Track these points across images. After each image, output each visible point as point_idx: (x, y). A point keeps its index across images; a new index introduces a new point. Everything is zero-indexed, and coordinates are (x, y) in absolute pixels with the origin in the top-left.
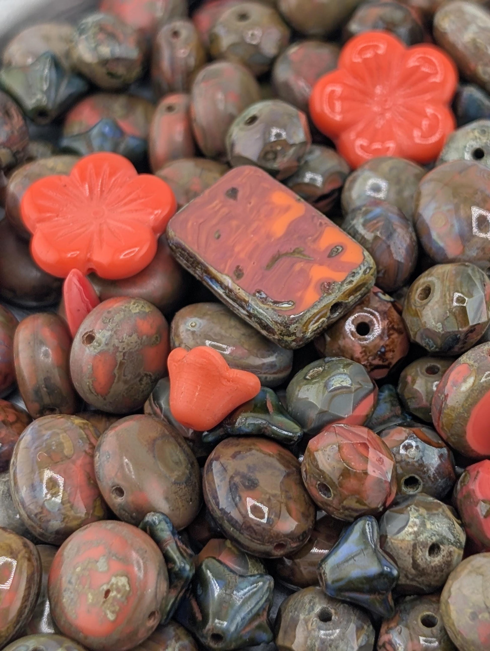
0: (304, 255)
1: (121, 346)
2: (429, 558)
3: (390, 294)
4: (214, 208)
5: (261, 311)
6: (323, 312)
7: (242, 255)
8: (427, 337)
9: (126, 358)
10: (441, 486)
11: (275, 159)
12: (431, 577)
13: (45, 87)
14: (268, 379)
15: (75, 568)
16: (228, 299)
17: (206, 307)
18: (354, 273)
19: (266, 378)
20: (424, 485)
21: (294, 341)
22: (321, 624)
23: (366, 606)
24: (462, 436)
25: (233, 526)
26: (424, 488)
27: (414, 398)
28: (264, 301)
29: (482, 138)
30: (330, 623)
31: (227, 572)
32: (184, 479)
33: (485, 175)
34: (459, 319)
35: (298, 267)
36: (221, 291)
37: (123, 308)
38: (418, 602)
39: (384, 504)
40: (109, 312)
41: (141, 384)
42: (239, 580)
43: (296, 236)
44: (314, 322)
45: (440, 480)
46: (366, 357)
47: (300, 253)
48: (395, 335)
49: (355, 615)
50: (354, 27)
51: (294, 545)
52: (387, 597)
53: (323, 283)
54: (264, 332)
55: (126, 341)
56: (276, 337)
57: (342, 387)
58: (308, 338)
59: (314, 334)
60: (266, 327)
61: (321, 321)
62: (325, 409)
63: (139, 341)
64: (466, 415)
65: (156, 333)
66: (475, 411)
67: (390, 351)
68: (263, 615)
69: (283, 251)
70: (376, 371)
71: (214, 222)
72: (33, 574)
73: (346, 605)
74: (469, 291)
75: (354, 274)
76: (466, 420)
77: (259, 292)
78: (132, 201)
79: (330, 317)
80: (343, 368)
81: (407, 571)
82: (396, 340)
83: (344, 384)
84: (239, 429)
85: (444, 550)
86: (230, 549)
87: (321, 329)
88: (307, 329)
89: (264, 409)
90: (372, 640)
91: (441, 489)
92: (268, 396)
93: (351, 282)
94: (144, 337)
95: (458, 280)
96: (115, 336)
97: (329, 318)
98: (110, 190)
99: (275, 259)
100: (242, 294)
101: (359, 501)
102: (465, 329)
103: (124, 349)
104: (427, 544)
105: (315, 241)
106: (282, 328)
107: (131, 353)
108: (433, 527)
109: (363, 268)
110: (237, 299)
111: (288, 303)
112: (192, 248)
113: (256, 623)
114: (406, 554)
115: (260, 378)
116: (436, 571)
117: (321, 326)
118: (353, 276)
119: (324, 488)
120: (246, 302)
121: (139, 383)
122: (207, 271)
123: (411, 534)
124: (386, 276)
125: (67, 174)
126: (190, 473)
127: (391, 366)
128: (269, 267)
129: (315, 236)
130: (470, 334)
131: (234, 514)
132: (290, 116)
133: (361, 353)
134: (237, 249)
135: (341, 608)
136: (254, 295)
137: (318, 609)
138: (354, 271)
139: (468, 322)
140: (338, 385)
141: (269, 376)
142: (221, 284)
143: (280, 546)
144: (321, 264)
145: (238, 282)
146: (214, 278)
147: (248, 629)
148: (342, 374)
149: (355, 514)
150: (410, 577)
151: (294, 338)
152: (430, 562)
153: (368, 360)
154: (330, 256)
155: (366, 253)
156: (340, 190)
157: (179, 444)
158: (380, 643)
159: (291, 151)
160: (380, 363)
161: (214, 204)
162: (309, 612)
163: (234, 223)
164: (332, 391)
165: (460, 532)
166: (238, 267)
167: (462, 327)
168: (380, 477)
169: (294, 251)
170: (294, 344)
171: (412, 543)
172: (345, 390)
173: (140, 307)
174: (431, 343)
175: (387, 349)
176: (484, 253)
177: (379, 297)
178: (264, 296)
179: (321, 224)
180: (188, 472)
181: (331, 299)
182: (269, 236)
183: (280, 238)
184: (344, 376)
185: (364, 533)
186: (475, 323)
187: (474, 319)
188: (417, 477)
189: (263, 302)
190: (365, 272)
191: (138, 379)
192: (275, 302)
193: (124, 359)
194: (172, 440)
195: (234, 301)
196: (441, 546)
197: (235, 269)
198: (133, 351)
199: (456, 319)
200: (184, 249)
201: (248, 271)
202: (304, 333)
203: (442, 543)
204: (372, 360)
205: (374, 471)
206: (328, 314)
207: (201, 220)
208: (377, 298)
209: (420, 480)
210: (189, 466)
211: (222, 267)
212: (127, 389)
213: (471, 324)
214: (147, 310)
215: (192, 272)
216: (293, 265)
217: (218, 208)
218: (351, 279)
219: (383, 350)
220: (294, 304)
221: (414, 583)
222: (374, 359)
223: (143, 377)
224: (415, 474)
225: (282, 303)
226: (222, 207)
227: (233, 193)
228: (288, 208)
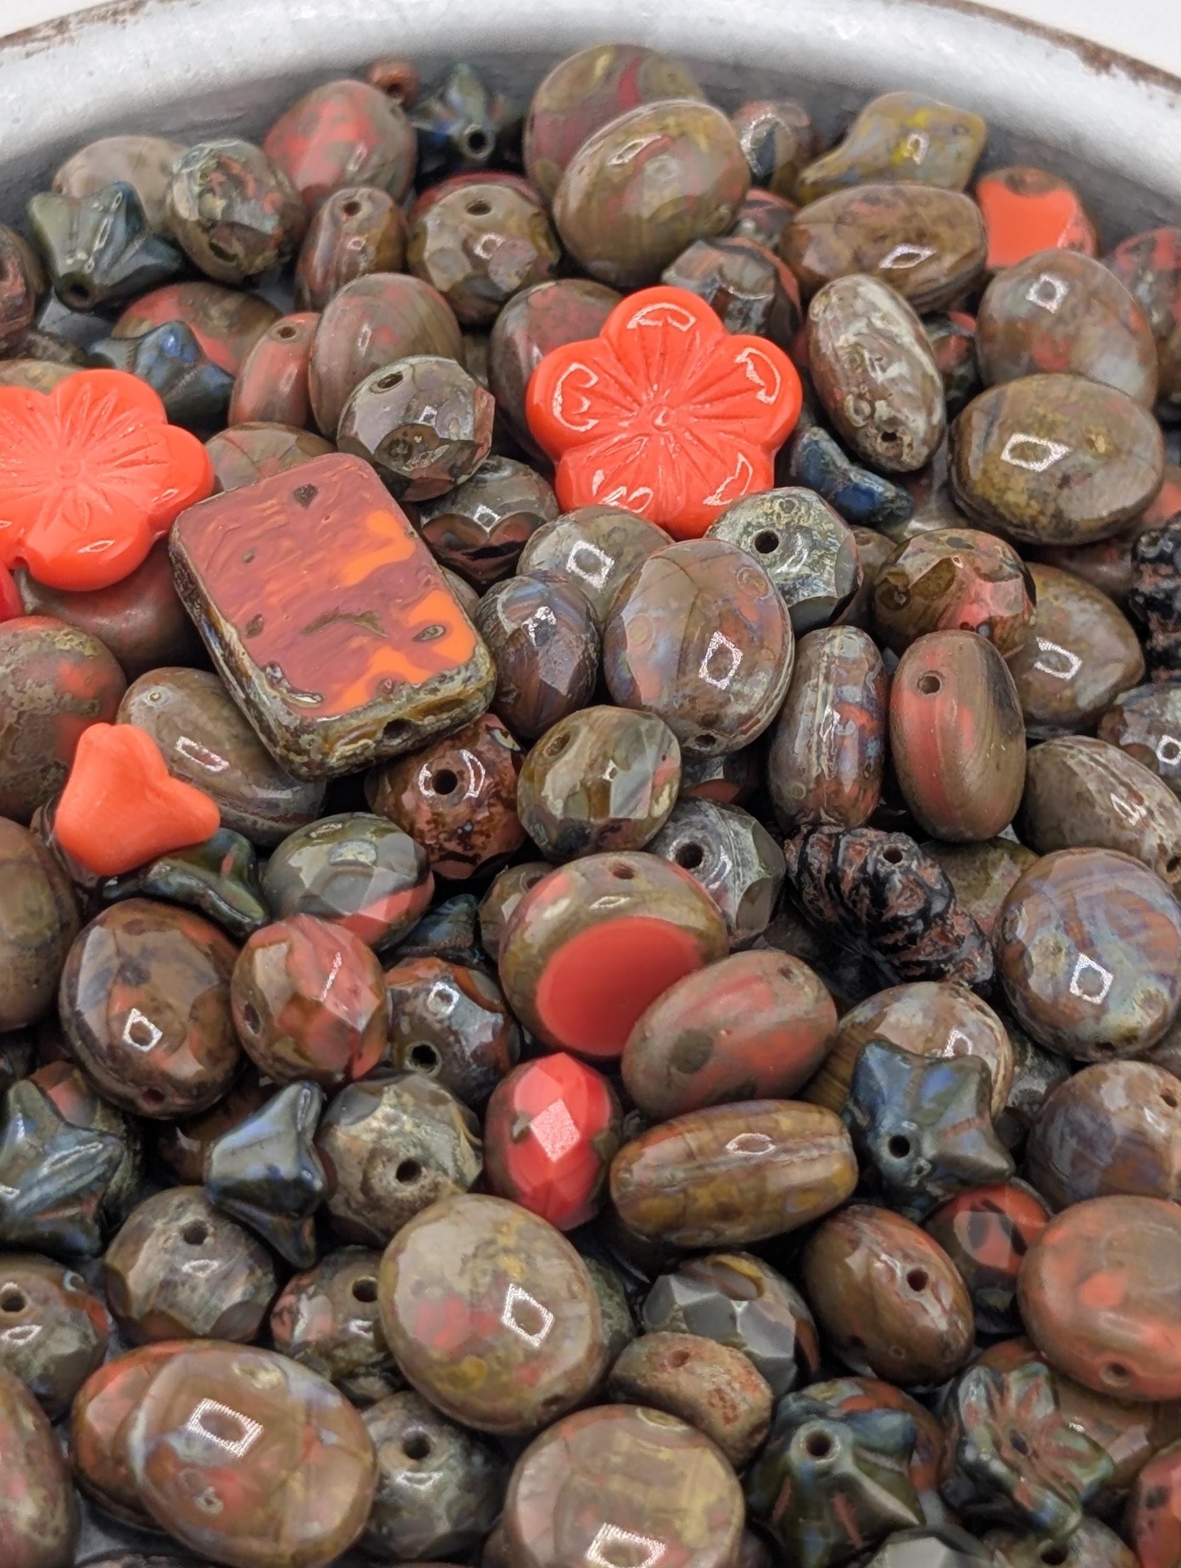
0: (376, 627)
1: (17, 699)
2: (394, 1183)
3: (518, 739)
4: (264, 510)
5: (264, 697)
6: (368, 729)
7: (274, 600)
8: (539, 821)
9: (22, 721)
10: (474, 1078)
11: (407, 457)
12: (392, 1217)
13: (98, 245)
14: (258, 826)
16: (225, 668)
17: (195, 675)
18: (444, 676)
19: (255, 823)
20: (444, 1066)
21: (305, 764)
22: (182, 1244)
23: (265, 1233)
24: (529, 999)
25: (83, 1039)
26: (442, 1071)
27: (492, 922)
28: (274, 683)
29: (783, 514)
30: (197, 1248)
31: (47, 1111)
32: (36, 942)
33: (745, 576)
34: (595, 800)
35: (355, 643)
36: (218, 652)
37: (43, 635)
38: (362, 1257)
39: (348, 1070)
40: (15, 635)
41: (44, 778)
42: (62, 1128)
43: (377, 592)
44: (346, 740)
45: (474, 1066)
46: (434, 833)
47: (371, 620)
48: (499, 809)
49: (248, 1247)
50: (670, 274)
51: (180, 1101)
52: (301, 1227)
53: (382, 682)
54: (263, 738)
55: (29, 692)
56: (278, 750)
57: (356, 863)
58: (332, 768)
59: (347, 764)
60: (267, 730)
61: (362, 742)
62: (316, 892)
63: (55, 701)
64: (540, 961)
65: (94, 698)
66: (558, 958)
67: (481, 833)
68: (89, 1203)
69: (344, 610)
70: (450, 863)
71: (254, 533)
73: (238, 1227)
74: (626, 758)
75: (443, 679)
76: (539, 971)
77: (272, 666)
78: (133, 463)
79: (381, 741)
80: (374, 833)
81: (349, 1193)
82: (497, 818)
83: (362, 859)
84: (153, 885)
85: (427, 1176)
86: (76, 1080)
87: (362, 758)
88: (331, 748)
89: (214, 864)
90: (265, 1298)
91: (474, 1083)
92: (234, 848)
93: (435, 691)
94: (68, 697)
95: (616, 735)
96: (10, 678)
97: (379, 742)
98: (104, 437)
99: (325, 620)
100: (246, 662)
101: (298, 1051)
102: (600, 822)
103: (22, 704)
104: (397, 1155)
105: (404, 607)
106: (288, 735)
107: (33, 716)
108: (415, 1130)
109: (464, 674)
110: (238, 672)
111: (312, 696)
112: (197, 566)
113: (70, 1212)
114: (355, 1162)
115: (220, 811)
116: (402, 1209)
117: (362, 754)
118: (441, 682)
119: (251, 1014)
120: (249, 678)
121: (39, 775)
122: (206, 610)
123: (372, 1130)
124: (520, 704)
125: (47, 391)
126: (53, 939)
127: (479, 862)
128: (309, 630)
129: (410, 600)
130: (608, 834)
131: (92, 1019)
132: (457, 389)
133: (428, 823)
134: (271, 587)
135: (227, 1228)
136: (263, 669)
137: (188, 1219)
138: (448, 673)
139: (608, 811)
140: (350, 857)
141: (260, 821)
142: (221, 638)
143: (155, 1096)
144: (397, 648)
145: (245, 641)
146: (214, 627)
147: (52, 1216)
148: (366, 841)
149: (291, 1073)
150: (354, 1205)
151: (305, 759)
152: (395, 1190)
153: (437, 837)
154: (417, 639)
155: (482, 650)
156: (521, 546)
157: (53, 887)
158: (277, 1309)
159: (440, 451)
160: (459, 849)
161: (269, 503)
162: (171, 1220)
163: (286, 544)
164: (335, 864)
165: (467, 1156)
166: (259, 616)
167: (595, 817)
168: (344, 1017)
169: (362, 616)
170: (304, 770)
171: (370, 1146)
172: (360, 869)
173: (76, 641)
174: (542, 833)
175: (477, 828)
176: (693, 708)
177: (493, 737)
178: (279, 675)
179: (428, 583)
180: (49, 934)
181: (388, 713)
182: (332, 580)
183: (350, 589)
184: (366, 846)
185: (294, 1104)
186: (621, 816)
187: (621, 808)
188: (434, 1049)
189: (272, 686)
190: (466, 681)
191: (41, 767)
192: (292, 690)
193: (17, 722)
194: (40, 873)
195: (233, 673)
196: (424, 1169)
197: (251, 618)
198: (40, 713)
199: (590, 800)
200: (185, 566)
201: (270, 629)
202: (326, 755)
203: (426, 1165)
204: (445, 840)
205: (336, 1005)
206: (379, 735)
207: (234, 525)
208: (488, 737)
209: (439, 1057)
210: (58, 926)
211: (232, 610)
212: (14, 778)
213: (612, 815)
214: (88, 652)
215: (189, 610)
216: (349, 638)
217: (269, 512)
218: (437, 684)
219: (468, 828)
220: (322, 700)
221: (358, 1219)
222: (449, 840)
223: (50, 766)
224: (433, 1042)
225: (304, 693)
226: (277, 513)
227: (307, 494)
228: (386, 543)
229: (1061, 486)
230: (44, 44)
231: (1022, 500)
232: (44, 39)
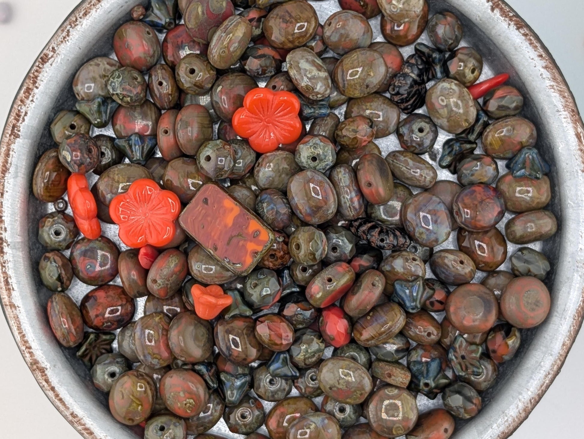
0: (243, 237)
1: (169, 282)
4: (198, 210)
7: (215, 237)
9: (172, 284)
15: (171, 393)
18: (266, 246)
29: (315, 151)
35: (241, 244)
40: (161, 270)
43: (238, 226)
47: (241, 235)
53: (253, 252)
55: (171, 280)
63: (176, 276)
69: (233, 234)
71: (200, 218)
72: (153, 394)
74: (316, 249)
77: (226, 258)
78: (160, 208)
88: (249, 272)
94: (178, 273)
98: (149, 202)
99: (230, 239)
100: (219, 259)
105: (247, 228)
106: (238, 274)
107: (173, 282)
109: (269, 242)
111: (239, 264)
112: (192, 234)
120: (221, 262)
128: (228, 244)
129: (246, 225)
134: (213, 234)
136: (224, 260)
144: (251, 241)
145: (215, 253)
154: (254, 237)
155: (270, 234)
161: (198, 208)
163: (209, 219)
166: (214, 244)
169: (238, 235)
171: (303, 358)
173: (174, 261)
178: (228, 260)
179: (248, 218)
182: (226, 226)
183: (230, 228)
187: (319, 258)
189: (229, 264)
192: (234, 264)
197: (213, 246)
201: (219, 247)
207: (194, 218)
211: (207, 245)
213: (318, 261)
214: (177, 261)
216: (239, 242)
217: (200, 210)
218: (265, 248)
220: (242, 264)
225: (237, 264)
226: (201, 210)
227: (206, 201)
228: (232, 209)
229: (367, 88)
230: (53, 59)
231: (359, 95)
232: (52, 57)
